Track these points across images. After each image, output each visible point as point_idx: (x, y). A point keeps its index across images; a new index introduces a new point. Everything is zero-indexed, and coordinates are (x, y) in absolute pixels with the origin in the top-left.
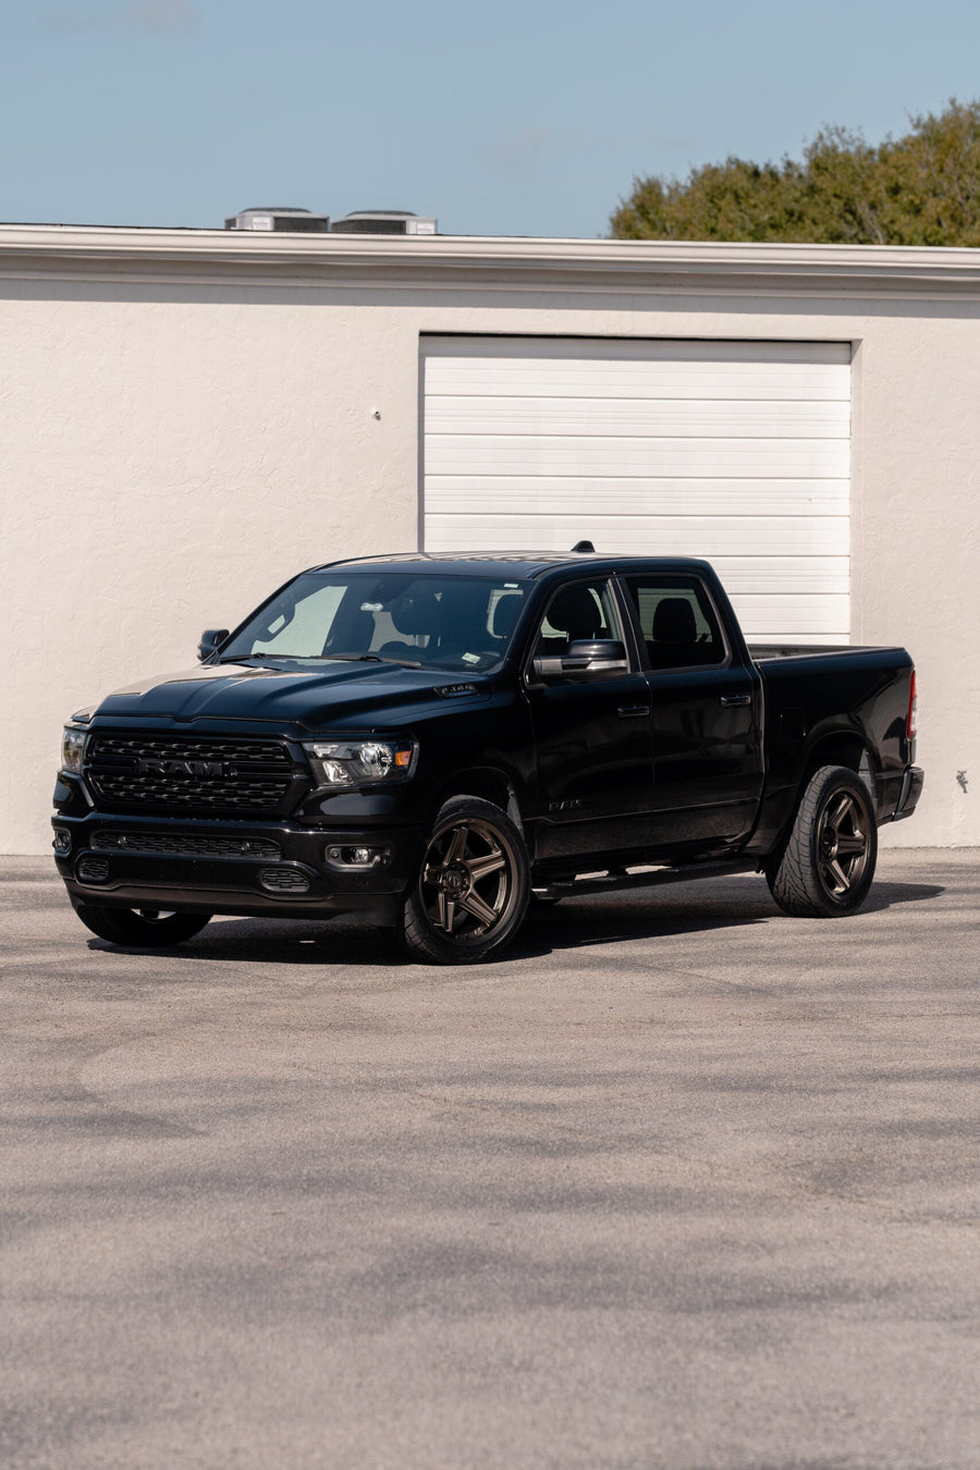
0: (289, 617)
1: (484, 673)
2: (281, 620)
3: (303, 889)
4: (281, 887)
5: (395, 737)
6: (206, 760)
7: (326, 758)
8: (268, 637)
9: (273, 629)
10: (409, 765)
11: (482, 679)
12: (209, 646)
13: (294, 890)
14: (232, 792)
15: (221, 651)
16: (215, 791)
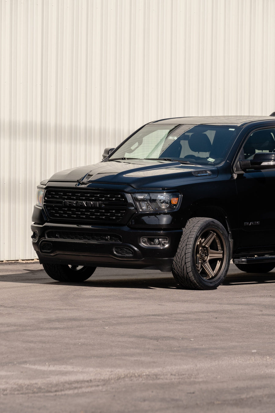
0: (140, 143)
1: (216, 166)
2: (137, 144)
3: (131, 255)
4: (122, 254)
5: (173, 191)
6: (92, 200)
7: (143, 200)
8: (131, 151)
9: (133, 148)
10: (177, 204)
11: (214, 168)
12: (105, 155)
13: (128, 255)
14: (102, 214)
15: (110, 156)
16: (95, 214)
